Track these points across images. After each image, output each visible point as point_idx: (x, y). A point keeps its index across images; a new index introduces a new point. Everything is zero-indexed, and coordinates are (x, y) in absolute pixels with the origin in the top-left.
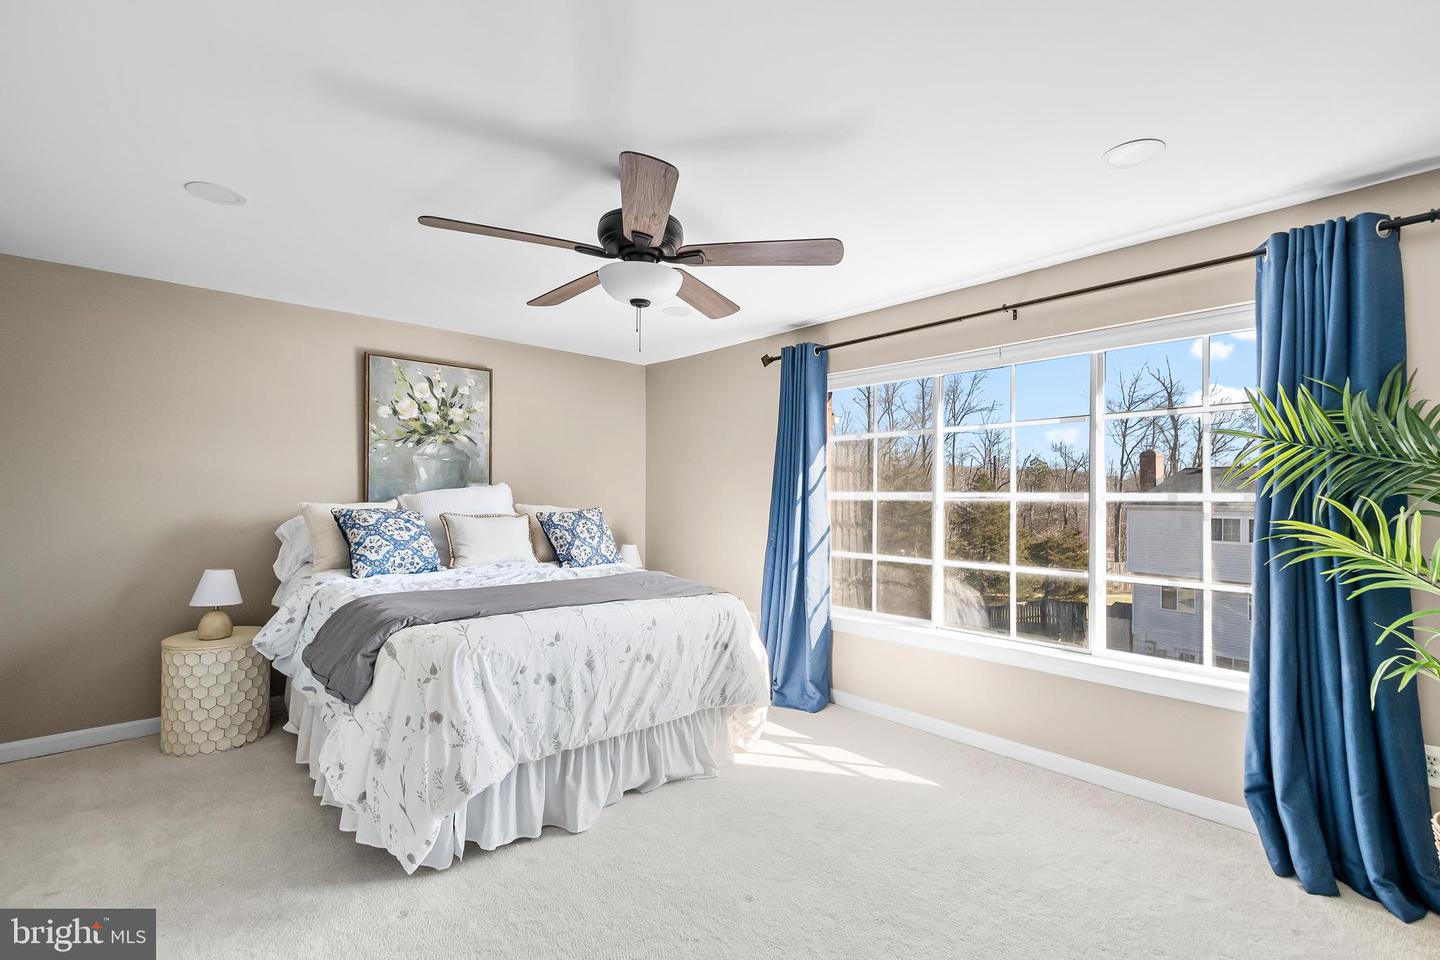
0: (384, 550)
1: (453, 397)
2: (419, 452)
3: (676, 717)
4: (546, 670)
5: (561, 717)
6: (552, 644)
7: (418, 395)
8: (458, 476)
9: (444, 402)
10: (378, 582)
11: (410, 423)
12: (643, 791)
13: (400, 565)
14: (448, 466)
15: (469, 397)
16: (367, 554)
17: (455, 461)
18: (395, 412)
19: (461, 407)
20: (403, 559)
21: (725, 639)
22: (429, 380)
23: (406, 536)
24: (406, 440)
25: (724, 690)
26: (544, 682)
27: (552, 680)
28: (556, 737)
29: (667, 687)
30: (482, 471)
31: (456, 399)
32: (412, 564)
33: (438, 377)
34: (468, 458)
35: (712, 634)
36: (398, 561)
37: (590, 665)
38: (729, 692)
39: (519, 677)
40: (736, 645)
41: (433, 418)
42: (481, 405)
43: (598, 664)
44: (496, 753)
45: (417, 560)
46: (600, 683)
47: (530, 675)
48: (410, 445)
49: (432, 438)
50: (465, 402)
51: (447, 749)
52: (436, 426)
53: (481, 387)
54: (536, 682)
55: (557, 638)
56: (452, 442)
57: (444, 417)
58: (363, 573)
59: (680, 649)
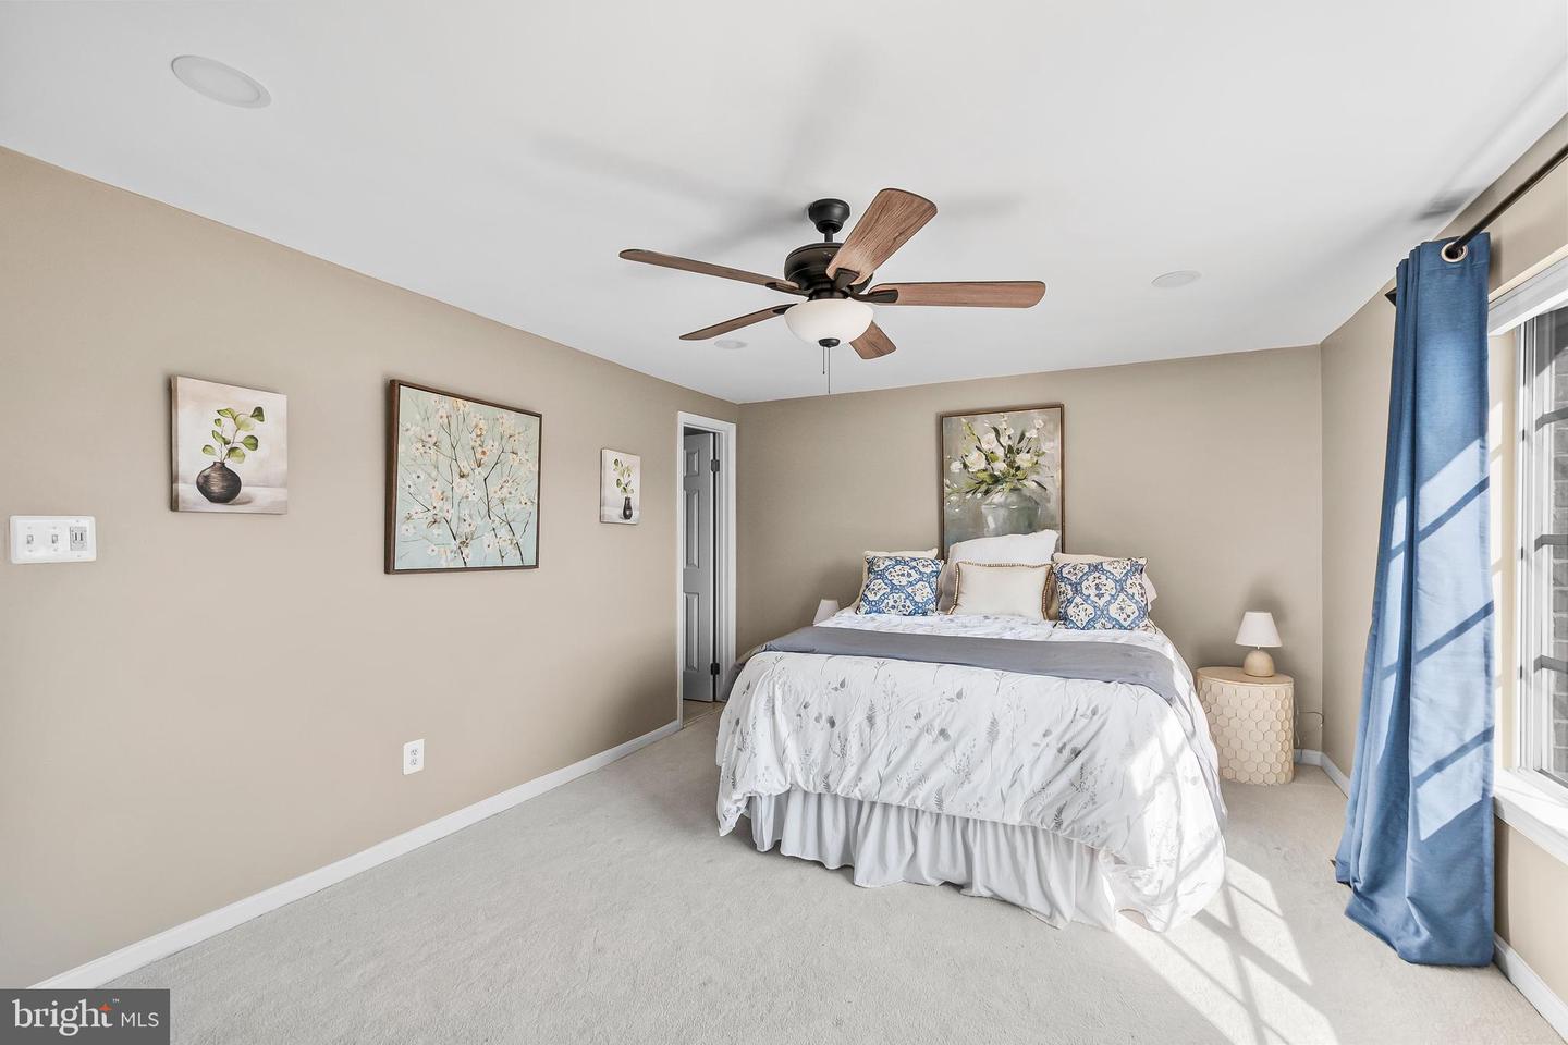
0: (882, 592)
1: (1020, 442)
2: (988, 501)
3: (972, 815)
4: (827, 712)
5: (834, 761)
6: (836, 689)
7: (985, 447)
8: (1026, 524)
9: (1010, 450)
10: (873, 619)
11: (978, 475)
12: (963, 891)
13: (893, 607)
14: (1016, 514)
15: (1038, 439)
16: (868, 594)
17: (1024, 508)
18: (965, 466)
19: (1028, 452)
20: (895, 601)
21: (1079, 743)
22: (996, 430)
23: (904, 581)
24: (975, 491)
25: (1060, 811)
26: (824, 722)
27: (832, 723)
28: (827, 777)
29: (964, 774)
30: (1053, 518)
31: (1023, 444)
32: (904, 607)
33: (1004, 425)
34: (1037, 503)
35: (1056, 732)
36: (891, 603)
37: (871, 719)
38: (1067, 817)
39: (802, 711)
40: (1091, 758)
41: (1000, 466)
42: (1051, 447)
43: (879, 720)
44: (767, 768)
45: (908, 603)
46: (878, 741)
47: (813, 711)
48: (979, 496)
49: (1000, 487)
50: (1033, 445)
51: (735, 749)
52: (1003, 474)
53: (1051, 426)
54: (817, 720)
55: (842, 684)
56: (1019, 489)
57: (1011, 465)
58: (863, 610)
59: (993, 733)
